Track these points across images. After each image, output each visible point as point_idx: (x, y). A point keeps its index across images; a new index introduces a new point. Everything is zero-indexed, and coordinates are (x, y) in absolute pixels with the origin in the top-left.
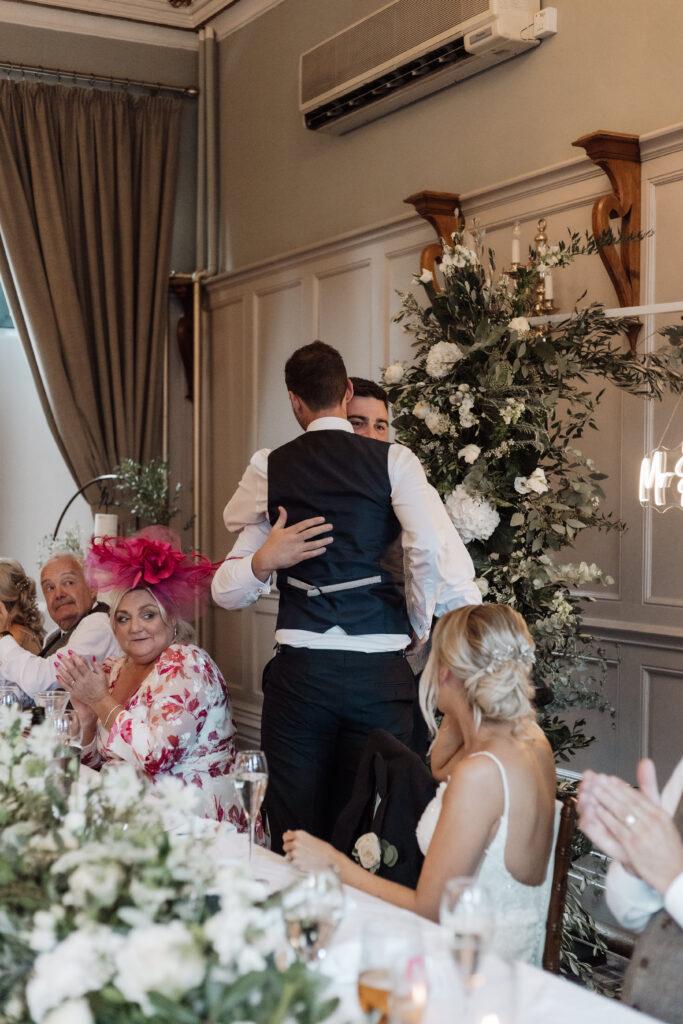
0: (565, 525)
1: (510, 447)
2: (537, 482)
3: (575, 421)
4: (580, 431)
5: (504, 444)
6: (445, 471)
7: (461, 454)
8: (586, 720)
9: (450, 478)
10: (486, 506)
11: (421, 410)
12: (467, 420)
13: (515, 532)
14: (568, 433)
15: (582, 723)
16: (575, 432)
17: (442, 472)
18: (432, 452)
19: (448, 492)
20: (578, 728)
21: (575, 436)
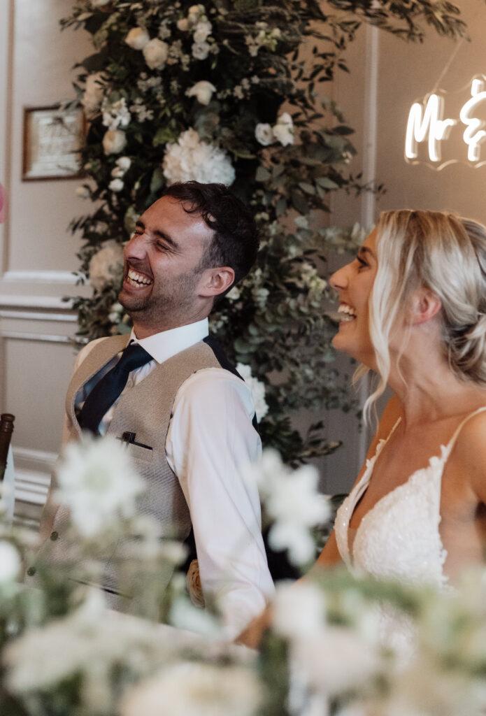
0: (314, 184)
1: (252, 85)
2: (284, 131)
3: (320, 61)
4: (329, 72)
5: (245, 82)
6: (169, 114)
7: (191, 92)
8: (324, 424)
9: (173, 123)
10: (220, 157)
11: (137, 38)
12: (201, 50)
13: (254, 191)
14: (313, 75)
15: (319, 426)
16: (323, 74)
17: (165, 115)
18: (150, 90)
19: (172, 140)
20: (314, 433)
21: (322, 80)
